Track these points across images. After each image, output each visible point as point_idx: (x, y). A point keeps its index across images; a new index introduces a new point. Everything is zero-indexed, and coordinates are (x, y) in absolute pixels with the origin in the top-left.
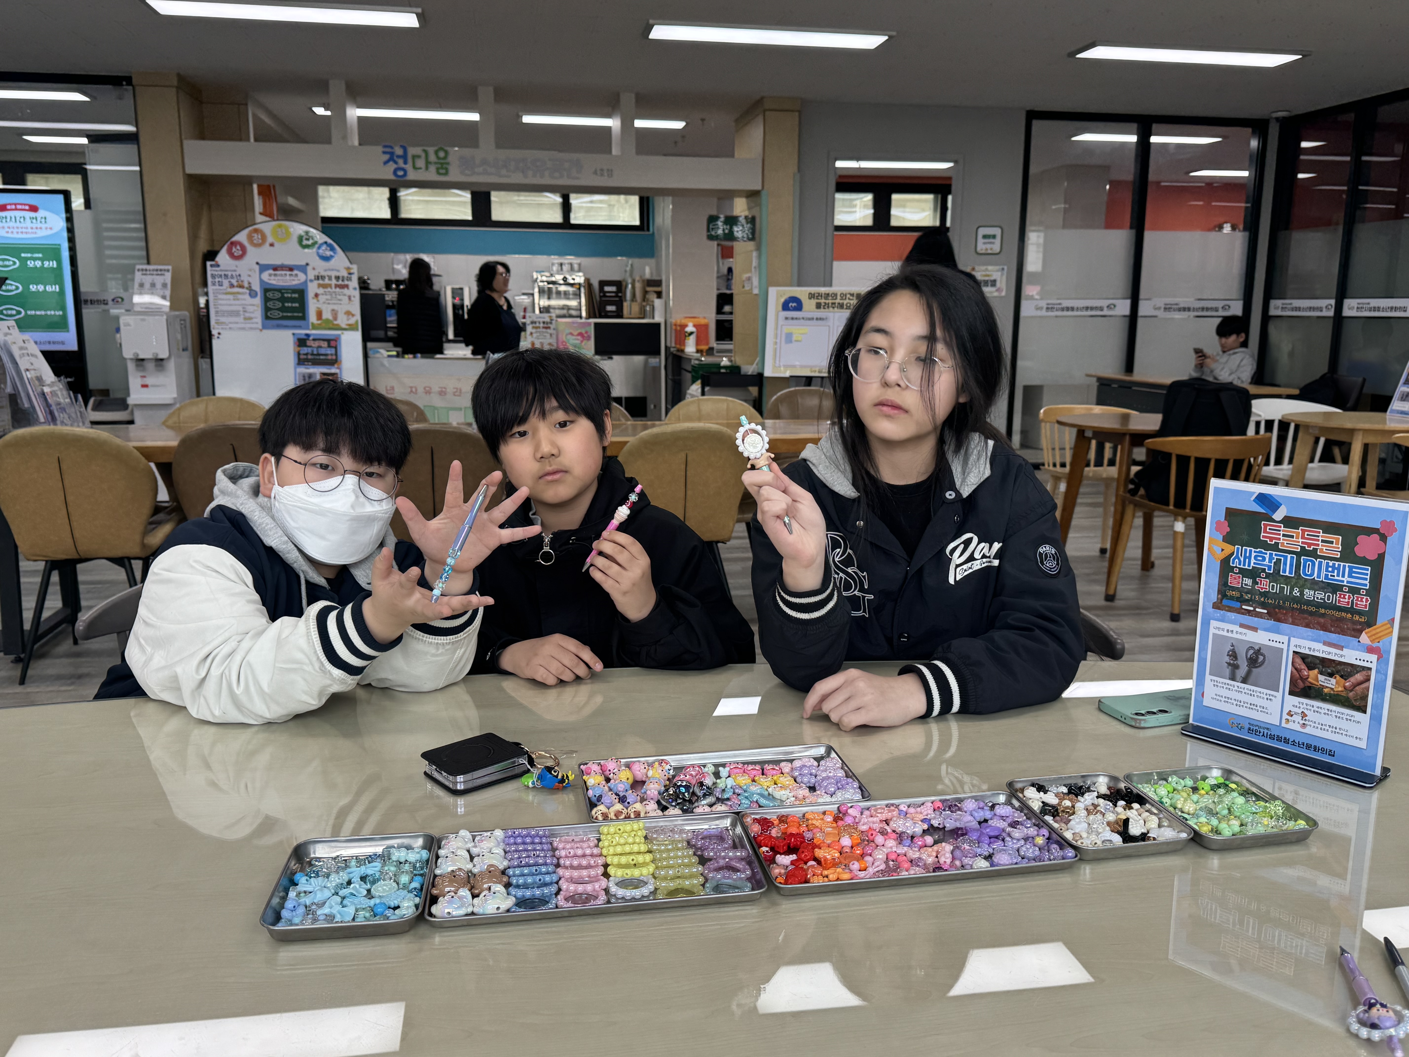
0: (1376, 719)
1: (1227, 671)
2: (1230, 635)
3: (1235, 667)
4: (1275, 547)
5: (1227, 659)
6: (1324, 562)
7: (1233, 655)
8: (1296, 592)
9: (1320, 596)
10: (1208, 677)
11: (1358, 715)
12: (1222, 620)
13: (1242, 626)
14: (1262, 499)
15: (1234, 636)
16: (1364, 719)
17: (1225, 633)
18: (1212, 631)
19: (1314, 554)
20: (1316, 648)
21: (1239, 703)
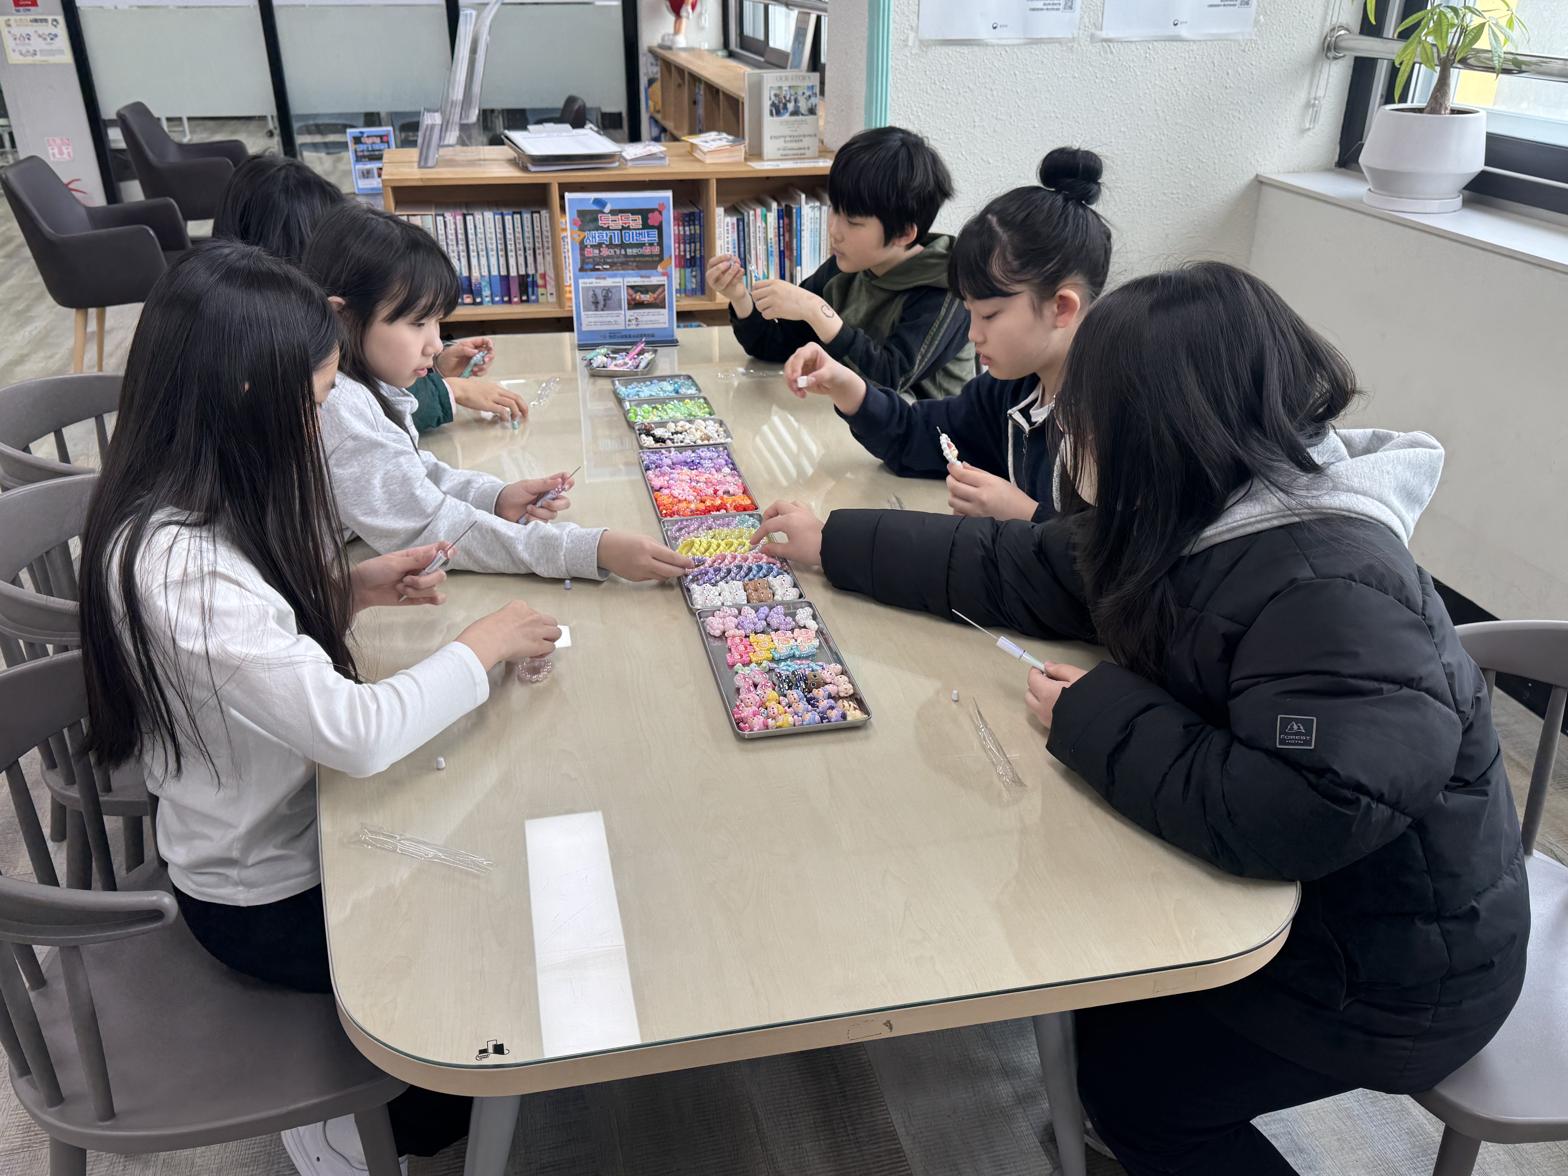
0: (671, 310)
2: (591, 285)
3: (596, 303)
4: (608, 229)
5: (593, 299)
6: (634, 232)
7: (596, 296)
9: (635, 251)
10: (583, 313)
11: (661, 313)
12: (586, 277)
13: (597, 278)
14: (597, 202)
15: (593, 284)
17: (589, 284)
18: (581, 285)
20: (637, 281)
21: (602, 323)
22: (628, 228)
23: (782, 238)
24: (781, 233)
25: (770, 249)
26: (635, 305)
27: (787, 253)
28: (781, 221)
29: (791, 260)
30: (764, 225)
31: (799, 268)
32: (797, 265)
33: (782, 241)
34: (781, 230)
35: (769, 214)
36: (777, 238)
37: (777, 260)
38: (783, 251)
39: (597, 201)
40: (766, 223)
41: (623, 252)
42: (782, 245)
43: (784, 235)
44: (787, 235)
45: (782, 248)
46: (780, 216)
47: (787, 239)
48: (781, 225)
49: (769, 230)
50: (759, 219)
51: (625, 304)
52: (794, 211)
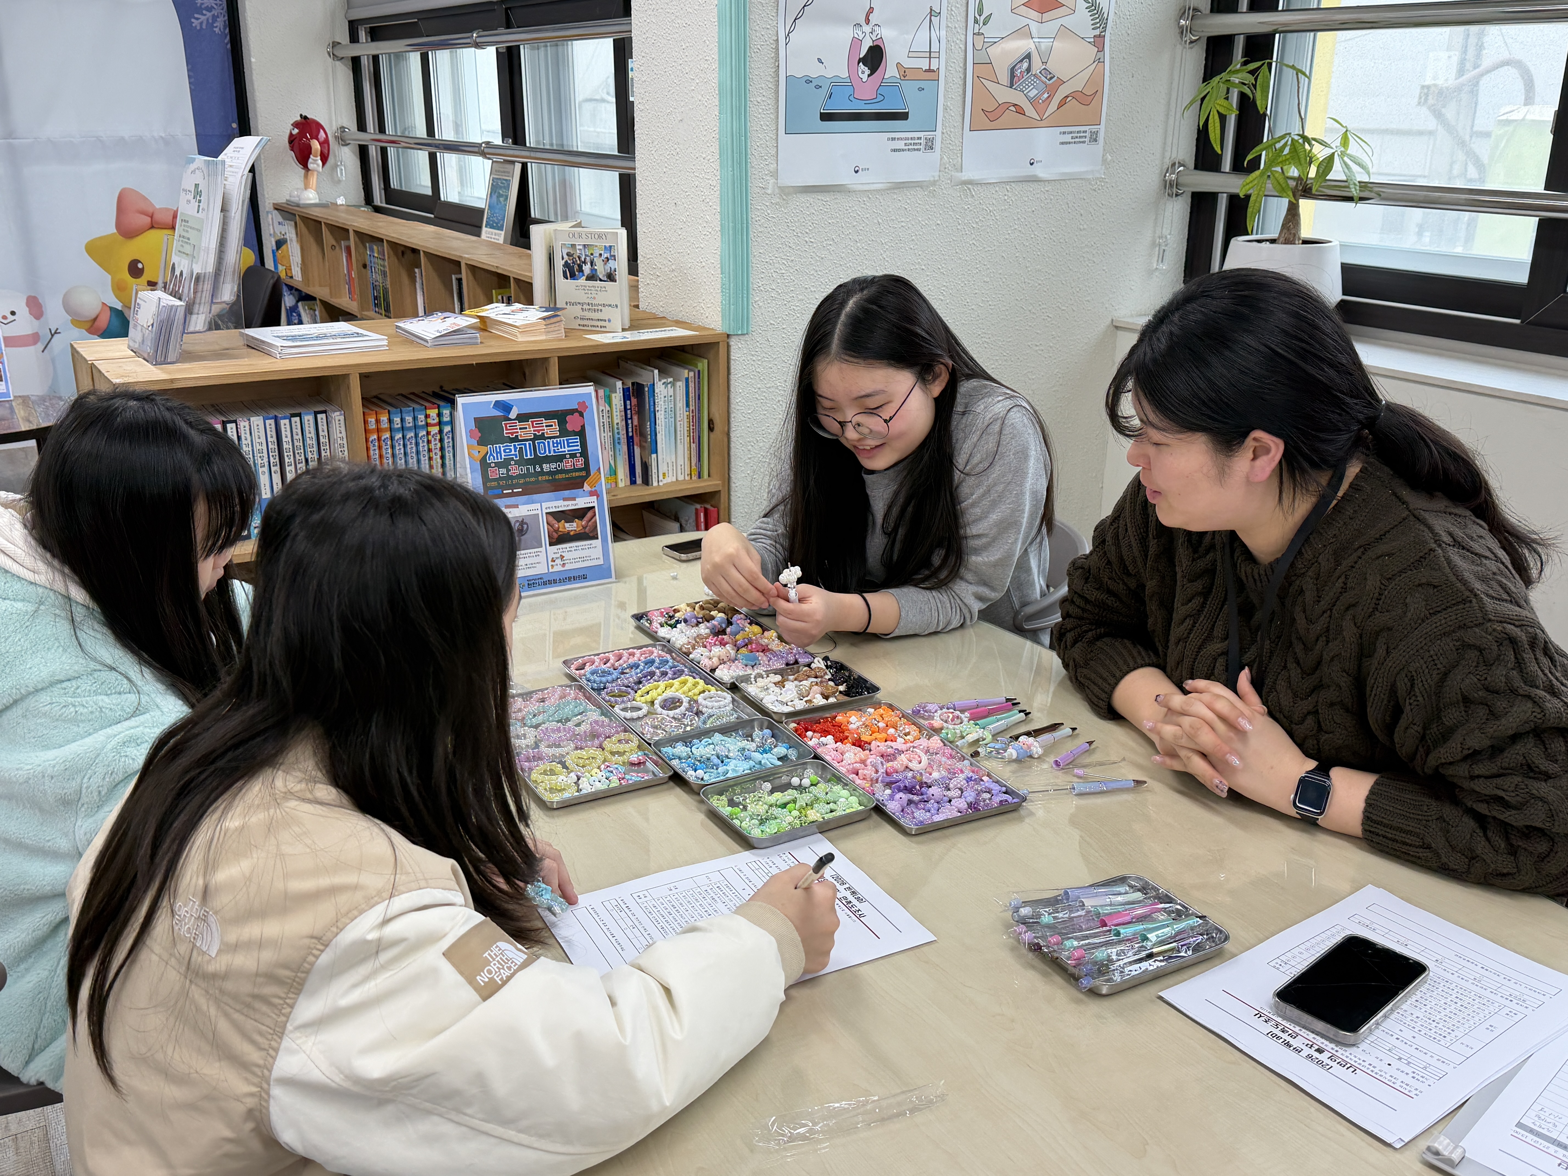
22: (543, 437)
23: (630, 421)
24: (629, 416)
25: (617, 436)
26: (558, 539)
27: (636, 439)
28: (628, 402)
29: (642, 447)
30: (608, 408)
31: (654, 456)
32: (652, 453)
33: (630, 426)
34: (629, 412)
35: (613, 395)
36: (624, 422)
37: (625, 448)
38: (632, 437)
39: (498, 404)
40: (610, 405)
41: (538, 469)
42: (630, 430)
43: (631, 418)
44: (635, 418)
45: (630, 434)
46: (626, 397)
47: (636, 422)
48: (629, 407)
49: (615, 414)
50: (602, 401)
51: (545, 539)
52: (646, 389)
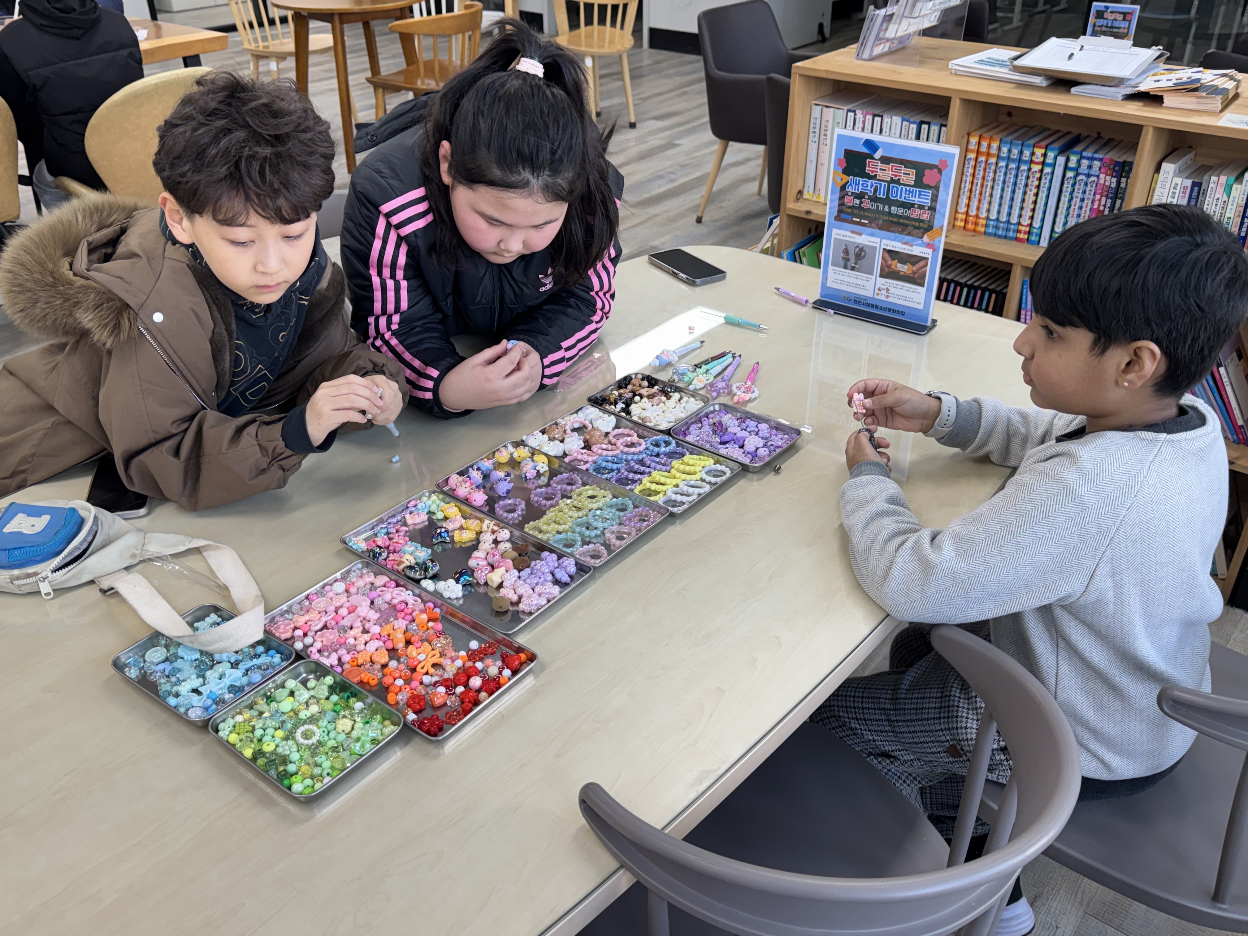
0: (929, 291)
1: (842, 263)
2: (844, 238)
3: (847, 260)
4: (874, 177)
5: (842, 255)
6: (904, 188)
7: (846, 252)
8: (886, 209)
9: (901, 211)
10: (830, 267)
11: (919, 288)
12: (840, 228)
13: (852, 232)
14: (867, 144)
15: (847, 239)
16: (922, 290)
17: (841, 238)
18: (834, 236)
19: (898, 182)
20: (897, 246)
21: (849, 284)
